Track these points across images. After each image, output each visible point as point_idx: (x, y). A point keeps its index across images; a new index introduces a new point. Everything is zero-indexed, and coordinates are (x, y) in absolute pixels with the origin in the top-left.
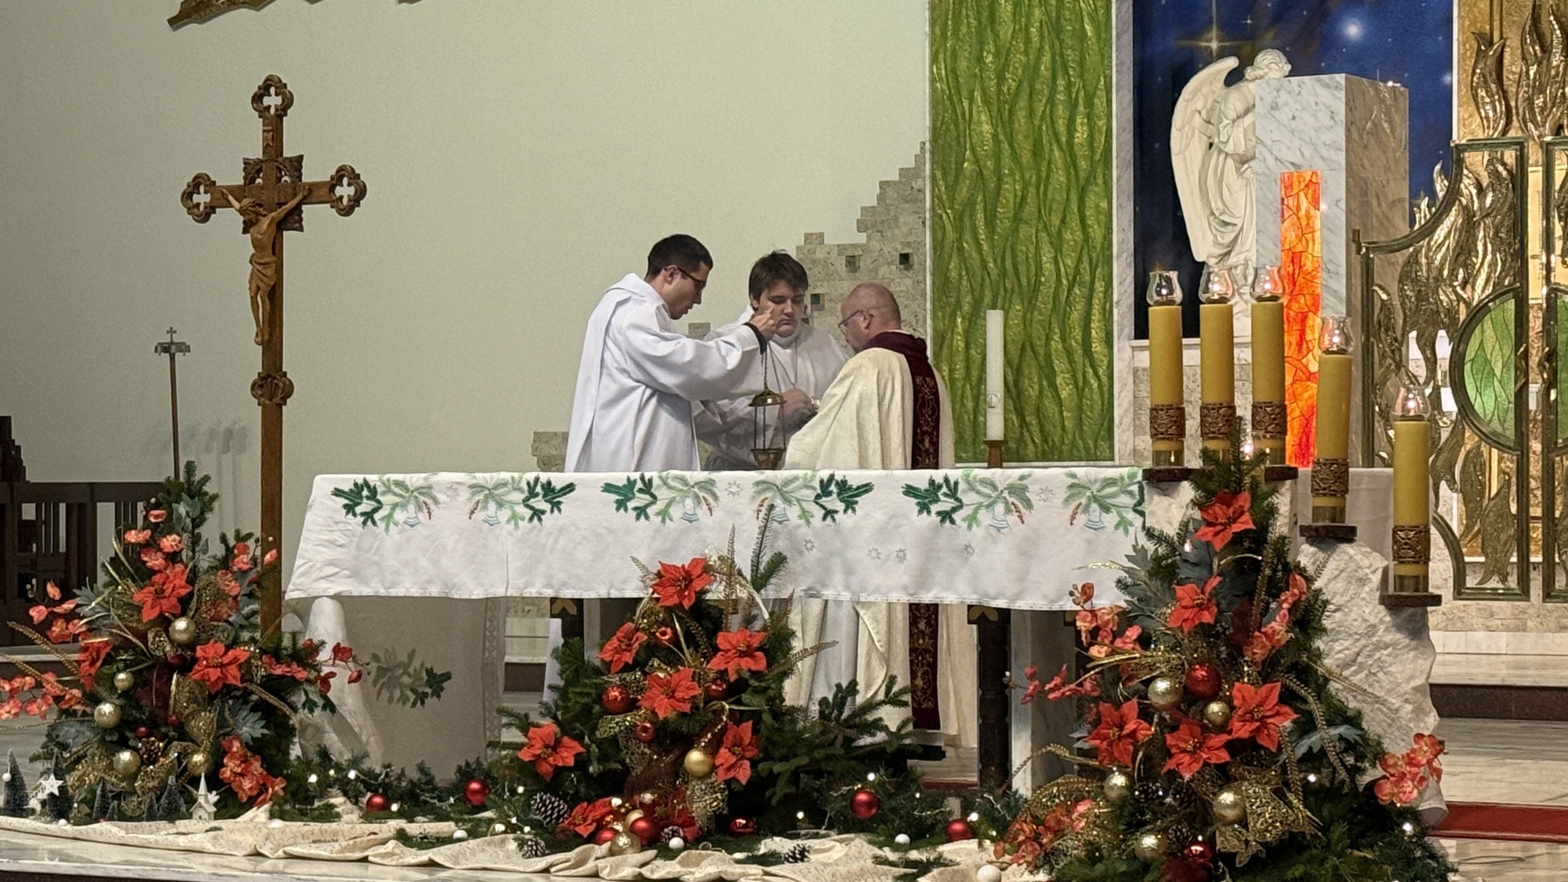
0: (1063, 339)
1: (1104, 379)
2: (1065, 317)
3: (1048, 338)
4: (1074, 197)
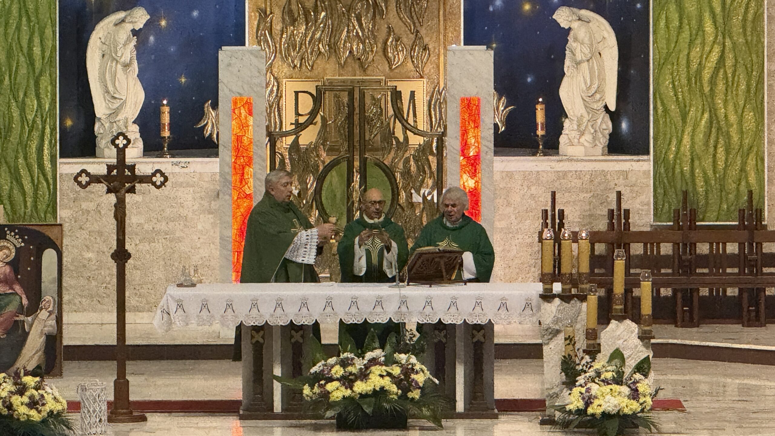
0: (26, 158)
1: (51, 181)
2: (26, 146)
3: (17, 158)
4: (32, 82)
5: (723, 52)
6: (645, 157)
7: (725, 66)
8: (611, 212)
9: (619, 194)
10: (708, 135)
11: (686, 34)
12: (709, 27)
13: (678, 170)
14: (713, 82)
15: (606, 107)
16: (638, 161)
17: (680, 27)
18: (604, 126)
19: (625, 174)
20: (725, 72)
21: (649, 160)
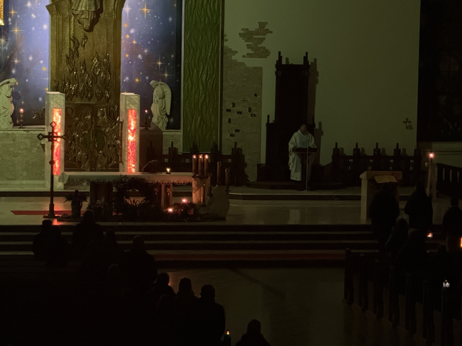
5: (205, 96)
6: (179, 130)
7: (206, 100)
8: (170, 148)
9: (172, 142)
10: (200, 124)
11: (194, 91)
12: (201, 88)
13: (190, 135)
14: (202, 106)
15: (166, 114)
16: (177, 132)
17: (192, 88)
18: (166, 120)
19: (173, 136)
20: (206, 104)
21: (180, 132)
